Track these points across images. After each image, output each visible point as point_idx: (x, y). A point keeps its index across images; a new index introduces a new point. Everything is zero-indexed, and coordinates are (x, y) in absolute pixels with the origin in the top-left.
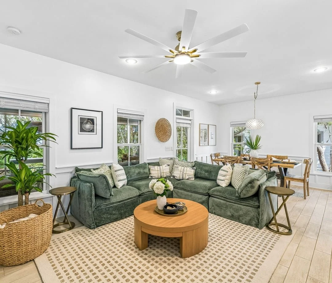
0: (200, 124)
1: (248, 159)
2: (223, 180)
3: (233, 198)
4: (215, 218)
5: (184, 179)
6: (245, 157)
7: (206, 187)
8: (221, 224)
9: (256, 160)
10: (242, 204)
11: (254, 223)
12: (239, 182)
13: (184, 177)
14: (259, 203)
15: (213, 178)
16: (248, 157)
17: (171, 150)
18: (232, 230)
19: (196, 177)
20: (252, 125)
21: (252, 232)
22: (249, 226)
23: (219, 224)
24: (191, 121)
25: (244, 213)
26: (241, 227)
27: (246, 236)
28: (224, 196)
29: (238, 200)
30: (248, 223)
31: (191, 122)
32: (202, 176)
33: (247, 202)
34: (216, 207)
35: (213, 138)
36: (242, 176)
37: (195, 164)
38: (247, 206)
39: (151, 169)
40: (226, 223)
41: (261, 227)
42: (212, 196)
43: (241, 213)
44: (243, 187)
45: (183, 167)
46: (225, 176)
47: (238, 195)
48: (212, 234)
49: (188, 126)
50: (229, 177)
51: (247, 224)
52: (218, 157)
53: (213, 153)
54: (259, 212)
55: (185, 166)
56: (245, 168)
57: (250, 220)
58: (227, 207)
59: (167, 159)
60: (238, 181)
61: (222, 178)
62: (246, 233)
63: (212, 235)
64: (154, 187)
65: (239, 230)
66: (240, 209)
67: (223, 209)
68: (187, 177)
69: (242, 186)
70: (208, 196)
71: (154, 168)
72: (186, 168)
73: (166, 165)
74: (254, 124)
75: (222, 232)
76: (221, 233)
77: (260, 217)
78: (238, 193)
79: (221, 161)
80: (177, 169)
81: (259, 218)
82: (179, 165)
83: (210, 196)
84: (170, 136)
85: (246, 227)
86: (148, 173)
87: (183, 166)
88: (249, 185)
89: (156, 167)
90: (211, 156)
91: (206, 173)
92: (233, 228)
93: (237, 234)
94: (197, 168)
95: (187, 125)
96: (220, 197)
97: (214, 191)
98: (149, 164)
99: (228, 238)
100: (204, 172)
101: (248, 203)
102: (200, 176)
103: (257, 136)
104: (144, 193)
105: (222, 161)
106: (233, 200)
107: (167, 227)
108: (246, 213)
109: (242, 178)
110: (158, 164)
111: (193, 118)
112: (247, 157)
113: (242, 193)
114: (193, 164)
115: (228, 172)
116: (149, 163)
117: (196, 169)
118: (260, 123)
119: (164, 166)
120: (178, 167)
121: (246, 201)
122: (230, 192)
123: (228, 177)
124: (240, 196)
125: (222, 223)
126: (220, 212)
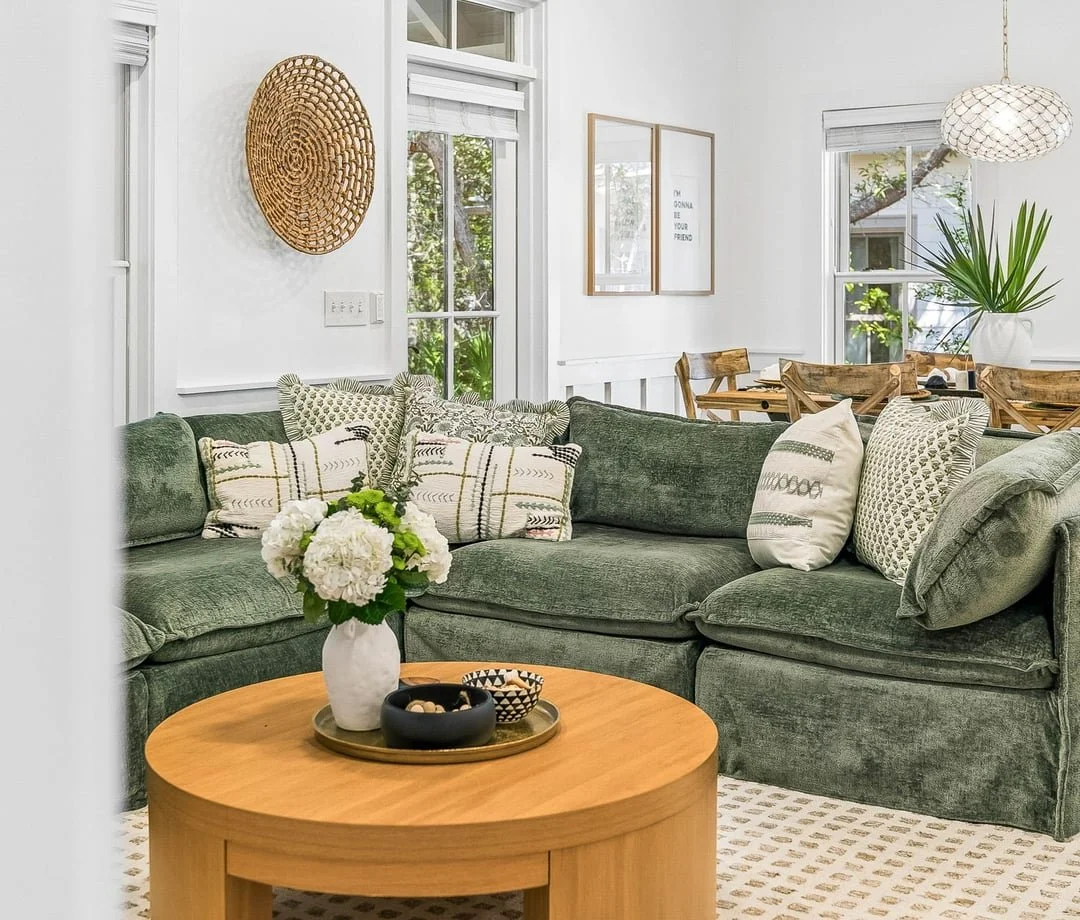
0: (591, 118)
1: (962, 386)
2: (795, 522)
3: (878, 636)
4: (743, 800)
5: (494, 532)
6: (935, 372)
7: (671, 579)
8: (796, 832)
9: (1017, 382)
10: (943, 672)
11: (1020, 799)
12: (915, 524)
13: (495, 520)
14: (1055, 654)
15: (716, 519)
16: (956, 377)
17: (366, 318)
18: (873, 858)
19: (587, 517)
20: (987, 129)
21: (1010, 857)
22: (985, 831)
23: (779, 832)
24: (520, 95)
25: (951, 741)
26: (930, 836)
27: (973, 885)
28: (809, 632)
29: (910, 649)
30: (984, 810)
31: (526, 102)
32: (634, 506)
33: (977, 654)
34: (750, 719)
35: (688, 238)
36: (932, 479)
37: (574, 418)
38: (976, 685)
39: (219, 464)
40: (829, 819)
41: (1068, 821)
42: (721, 636)
43: (931, 738)
44: (948, 549)
45: (478, 447)
46: (809, 487)
47: (912, 612)
48: (737, 894)
49: (503, 129)
50: (841, 494)
51: (973, 818)
52: (731, 378)
53: (695, 349)
54: (1055, 718)
55: (498, 439)
56: (955, 421)
57: (996, 783)
58: (830, 706)
59: (348, 385)
60: (911, 516)
61: (791, 504)
62: (970, 866)
63: (736, 899)
64: (311, 548)
65: (921, 856)
66: (923, 712)
67: (805, 731)
68: (516, 521)
69: (943, 542)
70: (689, 644)
71: (242, 460)
72: (502, 453)
73: (340, 432)
74: (1004, 120)
75: (804, 875)
76: (801, 882)
77: (1062, 752)
78: (912, 599)
79: (765, 404)
80: (436, 457)
81: (1057, 760)
82: (443, 428)
83: (701, 642)
84: (360, 206)
85: (969, 833)
86: (198, 495)
87: (477, 439)
88: (992, 528)
89: (261, 452)
90: (683, 372)
91: (662, 481)
92: (882, 849)
93: (910, 878)
94: (592, 451)
95: (496, 120)
96: (782, 645)
97: (735, 601)
98: (201, 426)
99: (853, 906)
100: (644, 479)
101: (979, 666)
102: (613, 509)
103: (1024, 207)
104: (181, 641)
105: (772, 408)
106: (875, 654)
107: (433, 822)
108: (968, 738)
109: (936, 490)
110: (271, 428)
111: (538, 64)
112: (949, 370)
113: (937, 598)
114: (561, 421)
115: (836, 462)
116: (201, 418)
117: (585, 457)
118: (1047, 115)
119: (324, 440)
120: (437, 447)
121: (968, 651)
122: (855, 598)
123: (835, 497)
124: (924, 618)
125: (802, 826)
126: (777, 753)
